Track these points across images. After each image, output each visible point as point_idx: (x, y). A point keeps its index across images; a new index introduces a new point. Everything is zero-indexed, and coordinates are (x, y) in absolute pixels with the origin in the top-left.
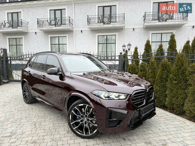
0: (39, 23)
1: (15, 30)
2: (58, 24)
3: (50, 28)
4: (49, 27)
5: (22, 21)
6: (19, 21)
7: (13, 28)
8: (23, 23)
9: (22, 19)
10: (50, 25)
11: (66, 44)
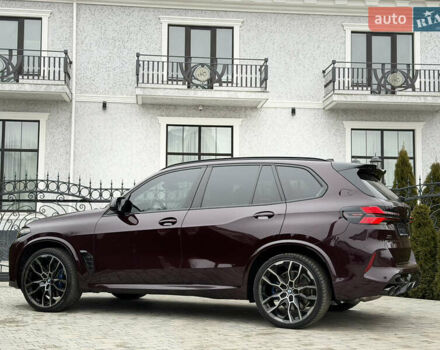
11: (37, 151)
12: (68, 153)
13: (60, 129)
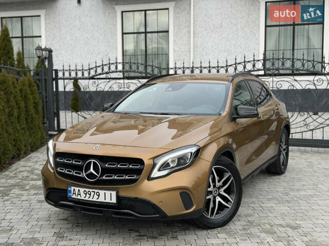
11: (167, 32)
12: (189, 32)
13: (183, 14)
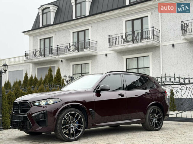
0: (111, 41)
1: (80, 53)
2: (136, 39)
3: (125, 46)
4: (124, 44)
5: (90, 41)
6: (86, 41)
7: (78, 52)
8: (90, 43)
9: (90, 38)
10: (126, 42)
11: (149, 67)
13: (157, 58)
